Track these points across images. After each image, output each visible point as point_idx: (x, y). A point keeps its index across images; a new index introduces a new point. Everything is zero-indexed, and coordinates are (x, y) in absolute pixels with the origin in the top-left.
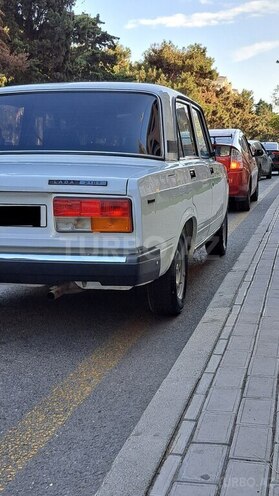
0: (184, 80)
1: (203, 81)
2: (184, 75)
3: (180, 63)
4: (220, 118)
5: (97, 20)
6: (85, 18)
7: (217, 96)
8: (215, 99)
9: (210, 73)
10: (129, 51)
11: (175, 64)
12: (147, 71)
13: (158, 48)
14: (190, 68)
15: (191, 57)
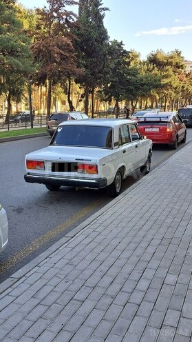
0: (167, 70)
1: (178, 70)
2: (167, 67)
3: (165, 61)
4: (187, 89)
5: (121, 43)
6: (115, 42)
7: (186, 77)
8: (185, 79)
9: (182, 66)
10: (139, 54)
11: (163, 62)
12: (148, 66)
13: (154, 53)
14: (171, 64)
15: (172, 58)
